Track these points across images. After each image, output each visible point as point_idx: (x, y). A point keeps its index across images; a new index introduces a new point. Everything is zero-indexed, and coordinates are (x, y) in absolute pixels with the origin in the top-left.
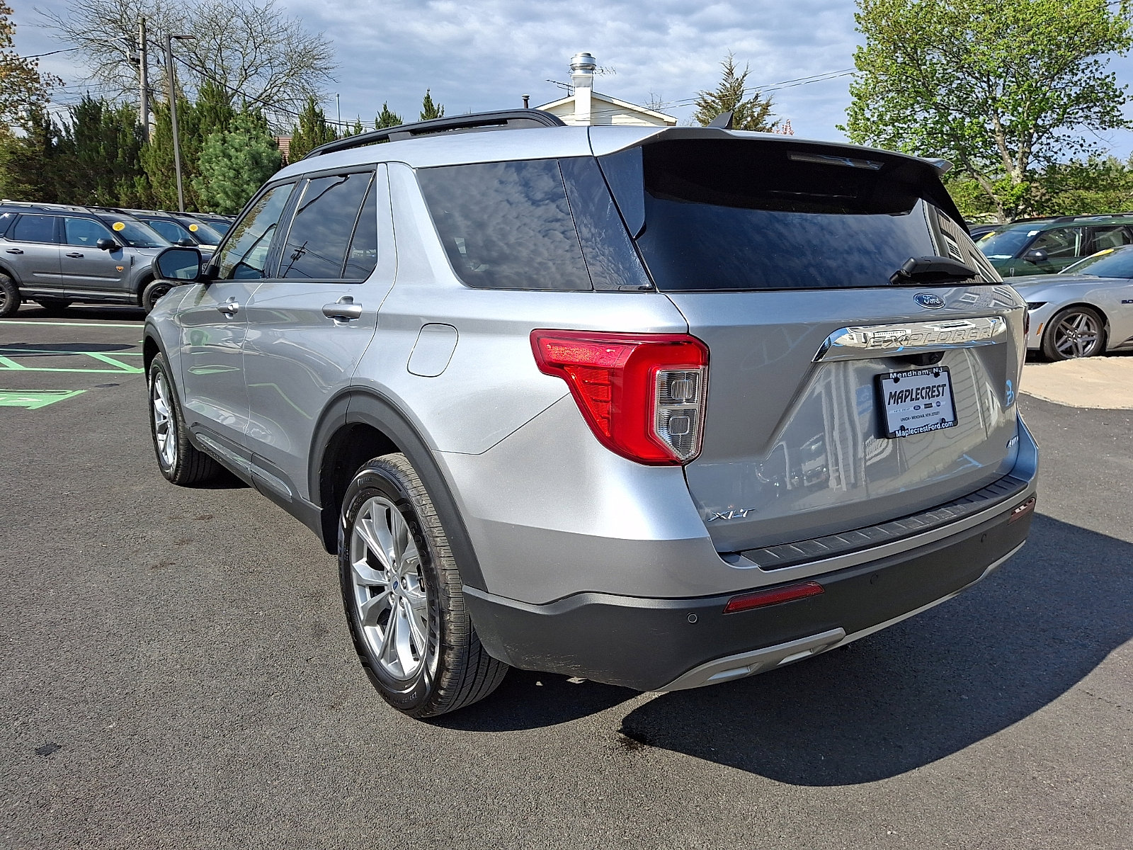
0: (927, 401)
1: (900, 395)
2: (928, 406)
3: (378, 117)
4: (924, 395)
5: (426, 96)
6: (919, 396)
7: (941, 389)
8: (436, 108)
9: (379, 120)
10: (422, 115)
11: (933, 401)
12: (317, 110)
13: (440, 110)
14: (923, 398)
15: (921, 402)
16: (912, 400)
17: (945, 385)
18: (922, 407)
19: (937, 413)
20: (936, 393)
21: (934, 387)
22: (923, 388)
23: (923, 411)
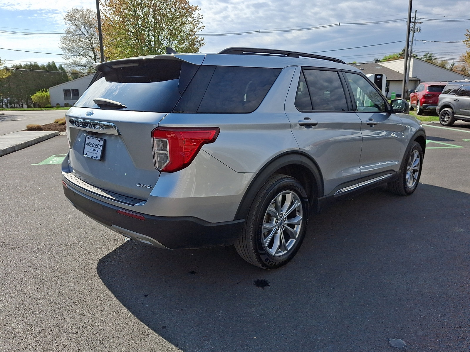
0: (95, 148)
1: (89, 144)
2: (95, 150)
4: (94, 146)
6: (93, 146)
7: (100, 146)
11: (97, 149)
14: (94, 147)
15: (93, 148)
16: (91, 146)
17: (101, 145)
18: (93, 150)
19: (96, 154)
20: (98, 147)
21: (98, 145)
22: (95, 144)
23: (93, 151)
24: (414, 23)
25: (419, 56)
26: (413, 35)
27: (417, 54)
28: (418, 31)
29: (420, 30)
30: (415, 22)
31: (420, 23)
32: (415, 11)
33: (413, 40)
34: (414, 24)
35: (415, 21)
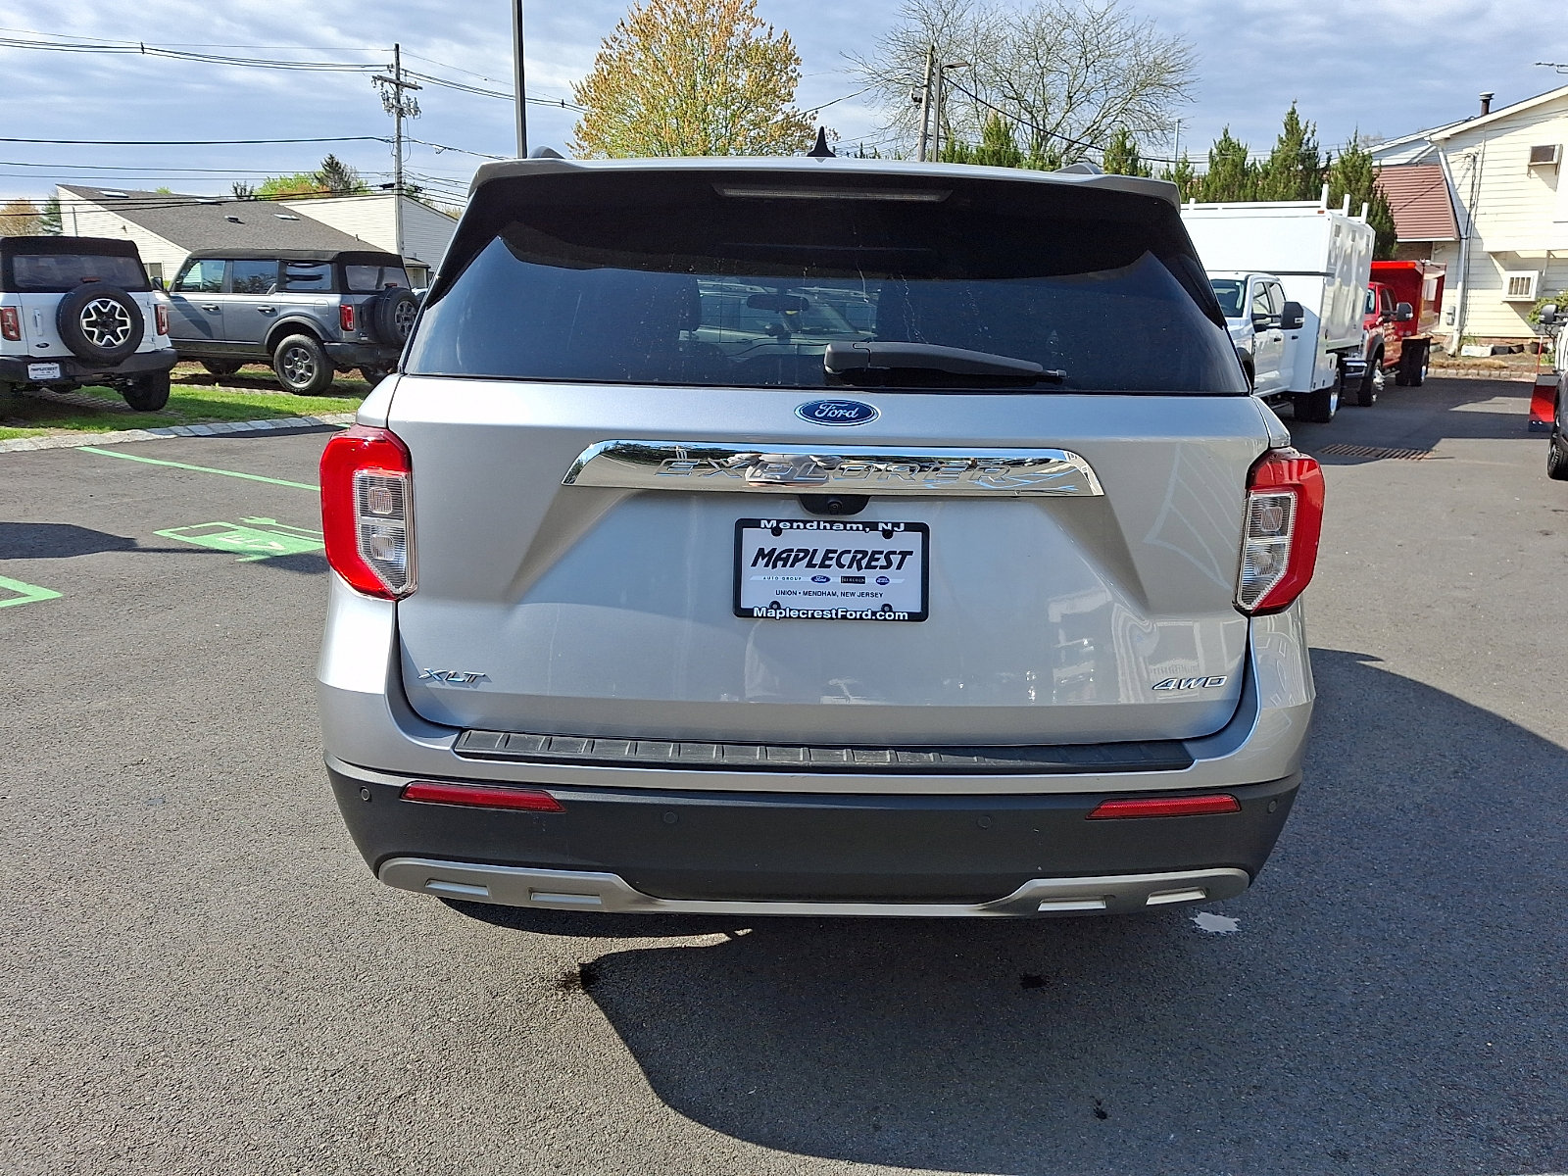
0: (852, 572)
1: (784, 555)
2: (854, 580)
3: (1213, 148)
4: (846, 563)
5: (1290, 110)
6: (830, 563)
7: (895, 557)
8: (1302, 128)
9: (1215, 151)
10: (1281, 141)
11: (870, 574)
12: (1128, 145)
13: (1309, 130)
14: (841, 567)
15: (835, 573)
16: (810, 565)
17: (911, 553)
18: (836, 580)
19: (875, 594)
20: (881, 563)
21: (878, 552)
22: (846, 552)
23: (836, 586)
24: (397, 85)
25: (424, 191)
26: (399, 122)
27: (419, 184)
28: (412, 111)
29: (417, 110)
30: (398, 82)
31: (415, 88)
32: (394, 47)
33: (402, 139)
34: (397, 88)
35: (398, 79)
